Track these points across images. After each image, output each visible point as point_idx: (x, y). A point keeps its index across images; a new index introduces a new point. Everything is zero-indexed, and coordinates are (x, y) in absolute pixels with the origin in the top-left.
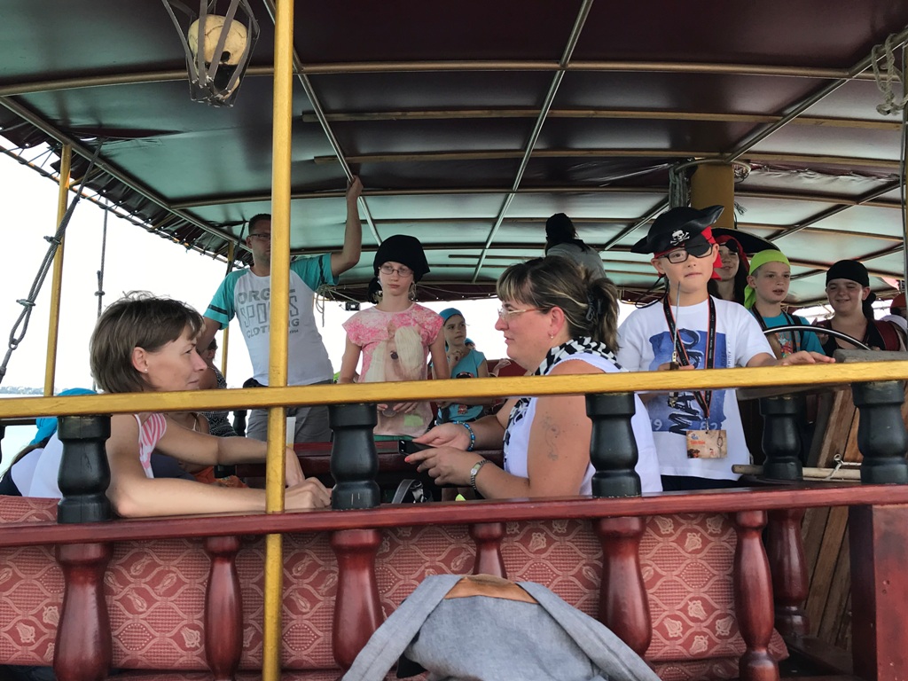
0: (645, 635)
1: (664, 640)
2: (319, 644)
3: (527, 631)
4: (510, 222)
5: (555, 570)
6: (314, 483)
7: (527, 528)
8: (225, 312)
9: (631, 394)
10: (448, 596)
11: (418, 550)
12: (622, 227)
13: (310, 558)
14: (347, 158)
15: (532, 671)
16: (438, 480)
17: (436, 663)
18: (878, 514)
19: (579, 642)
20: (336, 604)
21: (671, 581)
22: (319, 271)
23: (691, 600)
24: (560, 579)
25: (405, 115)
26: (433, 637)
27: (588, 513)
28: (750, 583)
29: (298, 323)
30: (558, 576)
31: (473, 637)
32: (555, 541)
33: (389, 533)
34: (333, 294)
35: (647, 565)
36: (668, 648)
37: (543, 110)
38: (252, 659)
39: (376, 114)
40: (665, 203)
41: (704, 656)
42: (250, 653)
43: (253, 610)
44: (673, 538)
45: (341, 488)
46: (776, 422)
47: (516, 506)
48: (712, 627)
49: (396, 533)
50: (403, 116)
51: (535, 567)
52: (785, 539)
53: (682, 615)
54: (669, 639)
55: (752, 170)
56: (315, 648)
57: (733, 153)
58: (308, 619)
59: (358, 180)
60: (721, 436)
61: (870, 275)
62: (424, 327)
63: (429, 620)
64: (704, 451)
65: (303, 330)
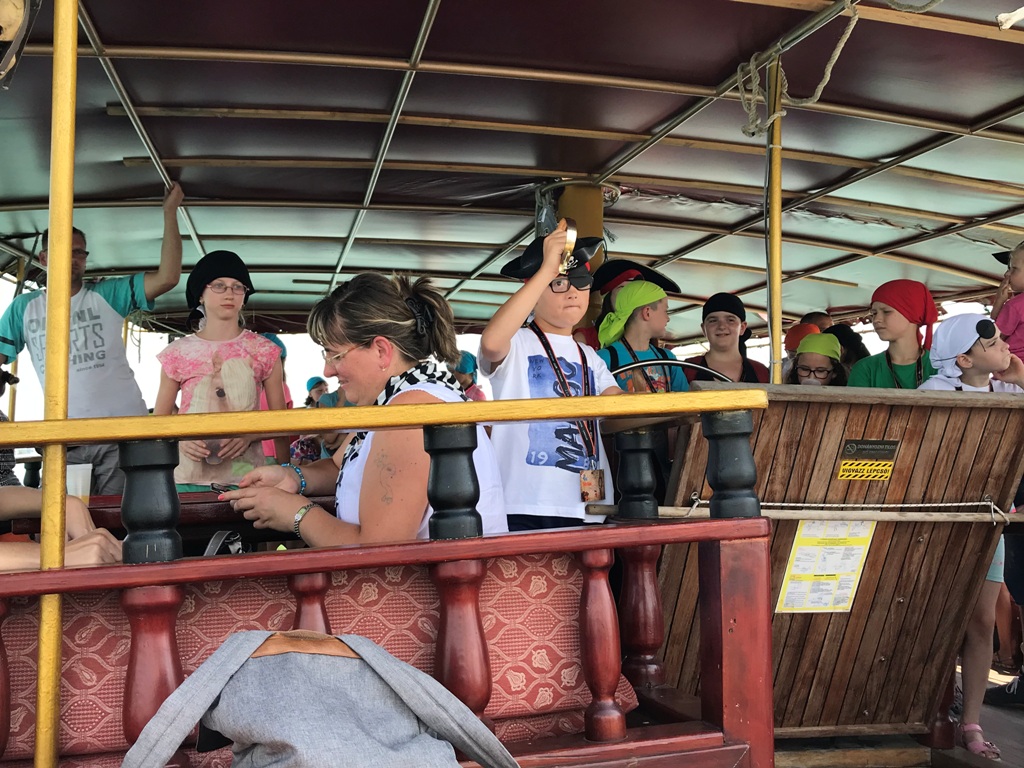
0: (484, 690)
1: (504, 694)
2: (108, 722)
3: (346, 689)
4: (361, 243)
5: (386, 623)
6: (102, 534)
7: (357, 578)
8: (12, 343)
9: (472, 426)
10: (256, 655)
11: (228, 608)
12: (489, 253)
13: (96, 623)
14: (164, 161)
15: (348, 731)
16: (257, 524)
17: (239, 729)
18: (726, 550)
19: (405, 698)
20: (127, 674)
21: (514, 630)
22: (130, 293)
23: (535, 649)
24: (391, 634)
25: (233, 112)
26: (236, 700)
27: (423, 557)
28: (596, 628)
29: (104, 355)
30: (390, 630)
31: (281, 698)
32: (388, 591)
33: (195, 590)
34: (153, 324)
35: (489, 613)
36: (510, 703)
37: (394, 115)
38: (20, 745)
39: (198, 109)
40: (531, 228)
41: (549, 710)
42: (19, 738)
43: (24, 687)
44: (517, 582)
45: (134, 539)
46: (631, 458)
47: (342, 553)
48: (557, 678)
49: (202, 590)
50: (229, 112)
51: (365, 621)
52: (640, 583)
53: (524, 668)
54: (511, 693)
55: (622, 194)
56: (103, 727)
57: (602, 174)
58: (95, 694)
59: (178, 188)
60: (601, 478)
61: (747, 311)
62: (256, 359)
63: (231, 682)
64: (592, 495)
65: (110, 364)
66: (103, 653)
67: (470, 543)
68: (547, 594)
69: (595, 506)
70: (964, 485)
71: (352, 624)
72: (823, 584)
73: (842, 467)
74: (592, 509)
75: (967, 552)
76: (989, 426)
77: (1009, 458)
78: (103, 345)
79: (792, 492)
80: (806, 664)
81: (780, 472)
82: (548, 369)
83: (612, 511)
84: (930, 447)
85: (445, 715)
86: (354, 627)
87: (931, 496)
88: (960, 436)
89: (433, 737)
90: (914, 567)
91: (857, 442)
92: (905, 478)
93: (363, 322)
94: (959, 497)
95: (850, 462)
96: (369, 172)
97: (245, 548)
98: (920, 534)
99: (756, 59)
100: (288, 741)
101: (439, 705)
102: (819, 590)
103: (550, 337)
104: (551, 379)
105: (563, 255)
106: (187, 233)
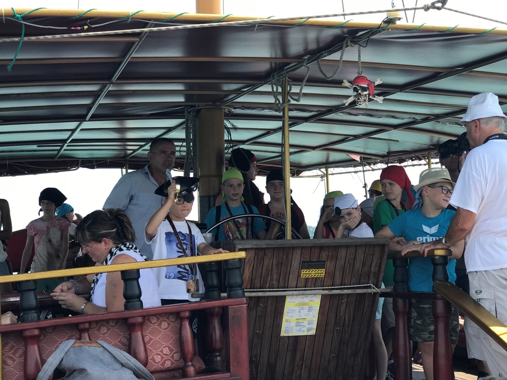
0: (146, 360)
1: (153, 363)
2: (17, 377)
3: (99, 355)
5: (110, 340)
7: (99, 325)
10: (72, 346)
11: (55, 337)
13: (11, 344)
18: (231, 310)
20: (24, 360)
21: (156, 341)
23: (164, 347)
26: (68, 359)
27: (122, 316)
30: (112, 342)
31: (81, 357)
32: (111, 329)
33: (44, 331)
35: (146, 335)
36: (155, 366)
41: (170, 369)
44: (157, 324)
45: (25, 314)
46: (209, 274)
47: (94, 316)
48: (172, 357)
49: (46, 331)
52: (213, 325)
53: (161, 354)
54: (156, 363)
57: (221, 103)
58: (12, 368)
60: (197, 282)
63: (66, 354)
64: (192, 290)
66: (14, 354)
67: (138, 311)
68: (168, 328)
69: (195, 294)
70: (359, 277)
72: (301, 323)
73: (302, 273)
74: (194, 296)
75: (366, 305)
76: (366, 252)
77: (378, 265)
79: (281, 284)
80: (298, 358)
81: (275, 275)
82: (174, 238)
83: (203, 296)
84: (340, 263)
85: (130, 363)
87: (345, 283)
88: (353, 257)
90: (342, 314)
91: (307, 262)
92: (331, 275)
93: (97, 234)
94: (358, 282)
95: (306, 270)
97: (53, 317)
98: (342, 299)
100: (84, 368)
101: (128, 360)
102: (299, 325)
103: (175, 223)
104: (175, 242)
105: (176, 195)
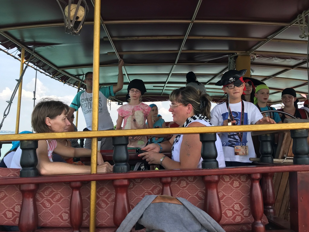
0: (220, 216)
1: (225, 217)
3: (179, 214)
4: (174, 75)
5: (189, 193)
7: (180, 179)
8: (77, 105)
9: (215, 134)
10: (153, 202)
11: (142, 186)
12: (212, 76)
13: (106, 189)
14: (119, 53)
15: (181, 228)
16: (149, 163)
18: (299, 175)
19: (197, 218)
20: (114, 205)
21: (229, 197)
24: (190, 197)
26: (148, 216)
27: (200, 174)
28: (255, 198)
29: (102, 109)
30: (190, 195)
31: (161, 216)
32: (189, 184)
33: (133, 181)
34: (114, 99)
35: (221, 192)
36: (227, 220)
37: (186, 37)
38: (86, 223)
39: (129, 38)
40: (227, 68)
41: (240, 223)
42: (85, 221)
43: (86, 207)
44: (229, 183)
45: (116, 165)
46: (264, 143)
47: (176, 172)
48: (242, 213)
49: (135, 181)
50: (138, 38)
51: (182, 192)
52: (267, 183)
53: (232, 209)
54: (227, 217)
55: (257, 57)
56: (108, 220)
57: (250, 51)
58: (105, 210)
59: (122, 61)
60: (246, 148)
61: (297, 93)
62: (144, 111)
63: (146, 211)
64: (240, 153)
65: (103, 112)
66: (107, 198)
67: (214, 170)
71: (179, 193)
78: (102, 106)
86: (179, 194)
89: (206, 230)
96: (177, 54)
97: (145, 168)
99: (304, 13)
101: (208, 221)
106: (124, 73)
